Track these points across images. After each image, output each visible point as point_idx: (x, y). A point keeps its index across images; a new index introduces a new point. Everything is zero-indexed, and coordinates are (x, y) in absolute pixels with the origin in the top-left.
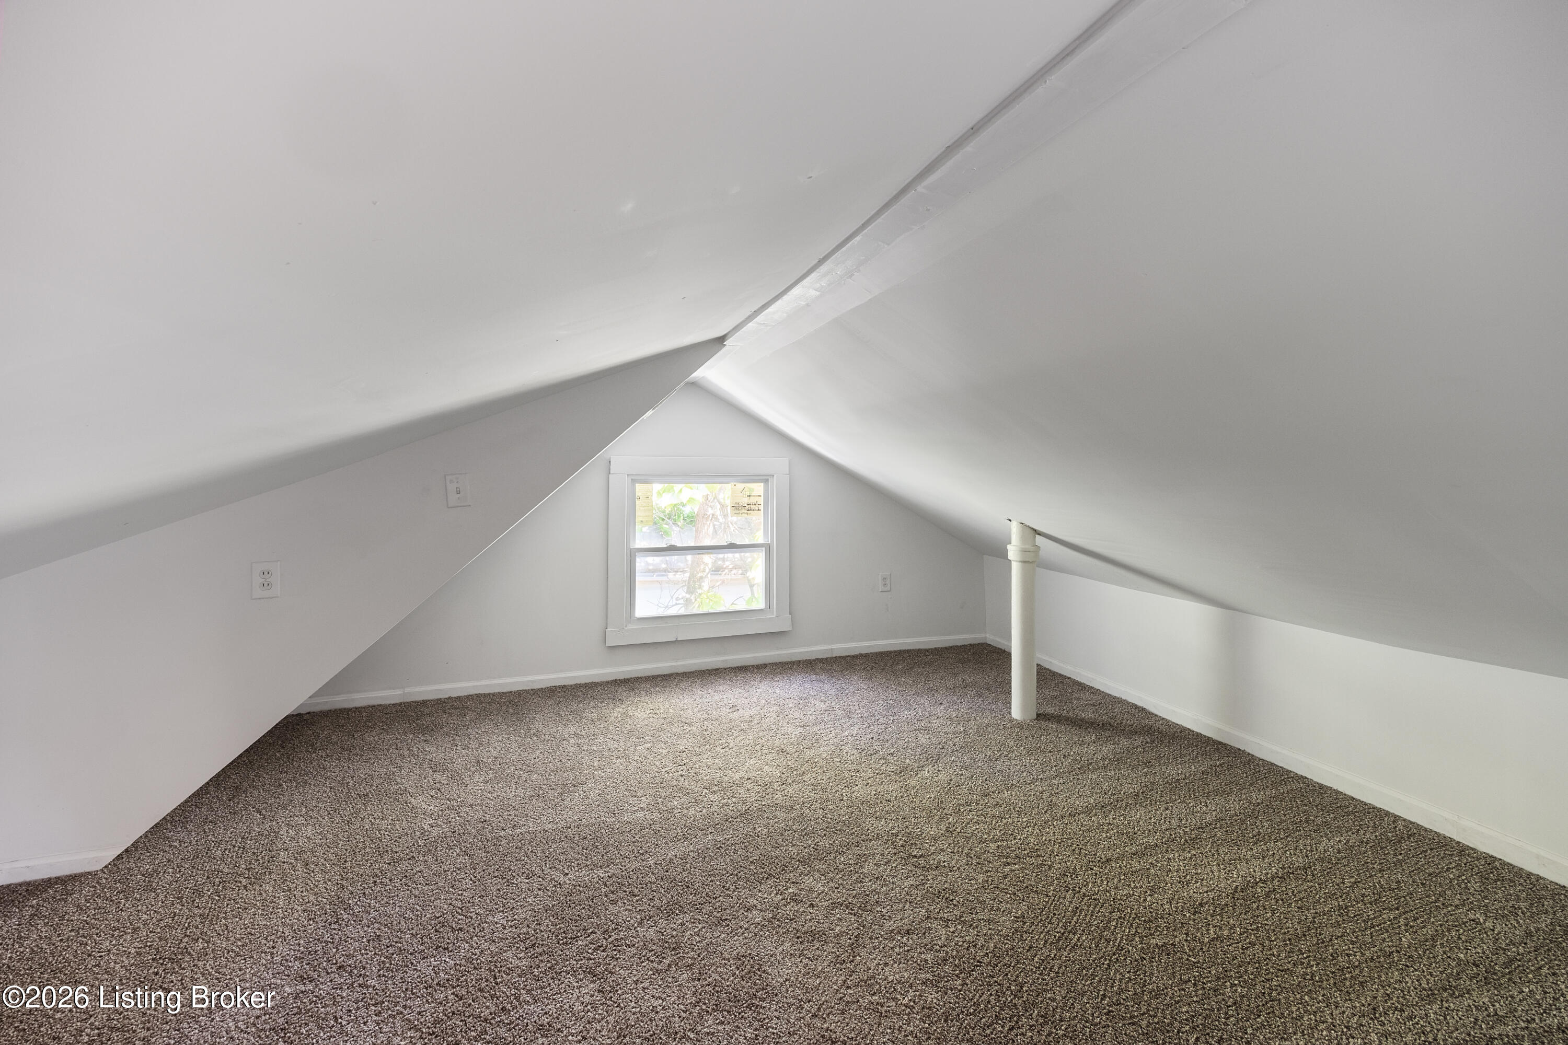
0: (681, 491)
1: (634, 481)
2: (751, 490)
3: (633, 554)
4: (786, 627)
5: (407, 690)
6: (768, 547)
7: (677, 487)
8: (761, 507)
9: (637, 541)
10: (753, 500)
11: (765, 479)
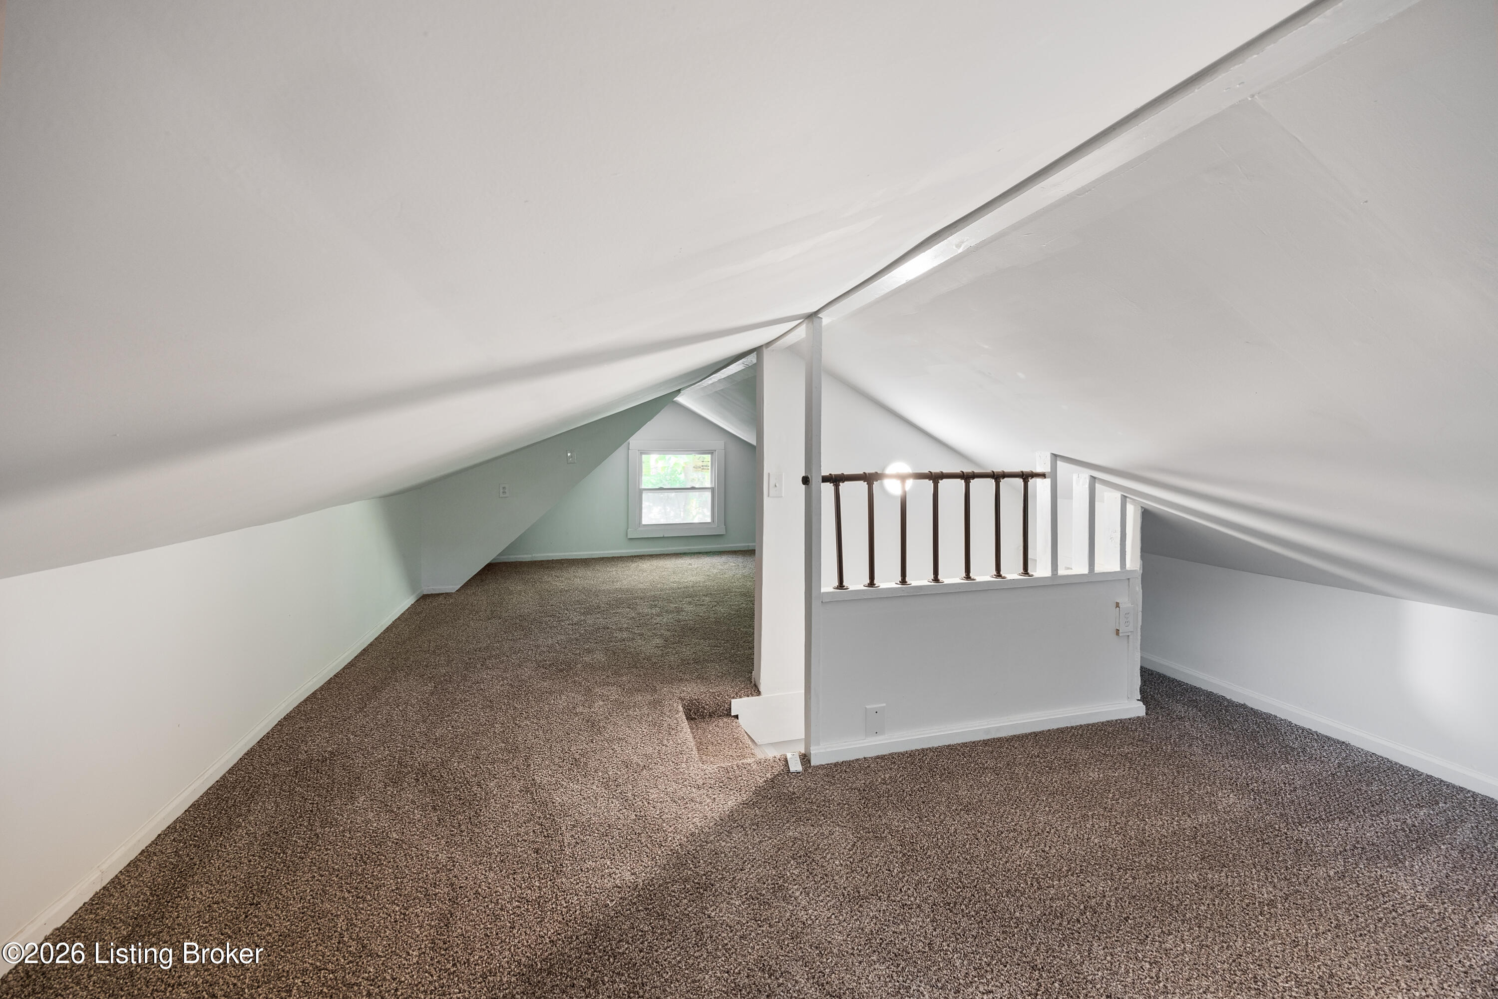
0: (670, 458)
1: (642, 453)
2: (704, 458)
3: (641, 491)
4: (723, 532)
5: (534, 555)
6: (713, 489)
7: (667, 456)
8: (710, 468)
9: (643, 485)
10: (704, 464)
11: (711, 452)
